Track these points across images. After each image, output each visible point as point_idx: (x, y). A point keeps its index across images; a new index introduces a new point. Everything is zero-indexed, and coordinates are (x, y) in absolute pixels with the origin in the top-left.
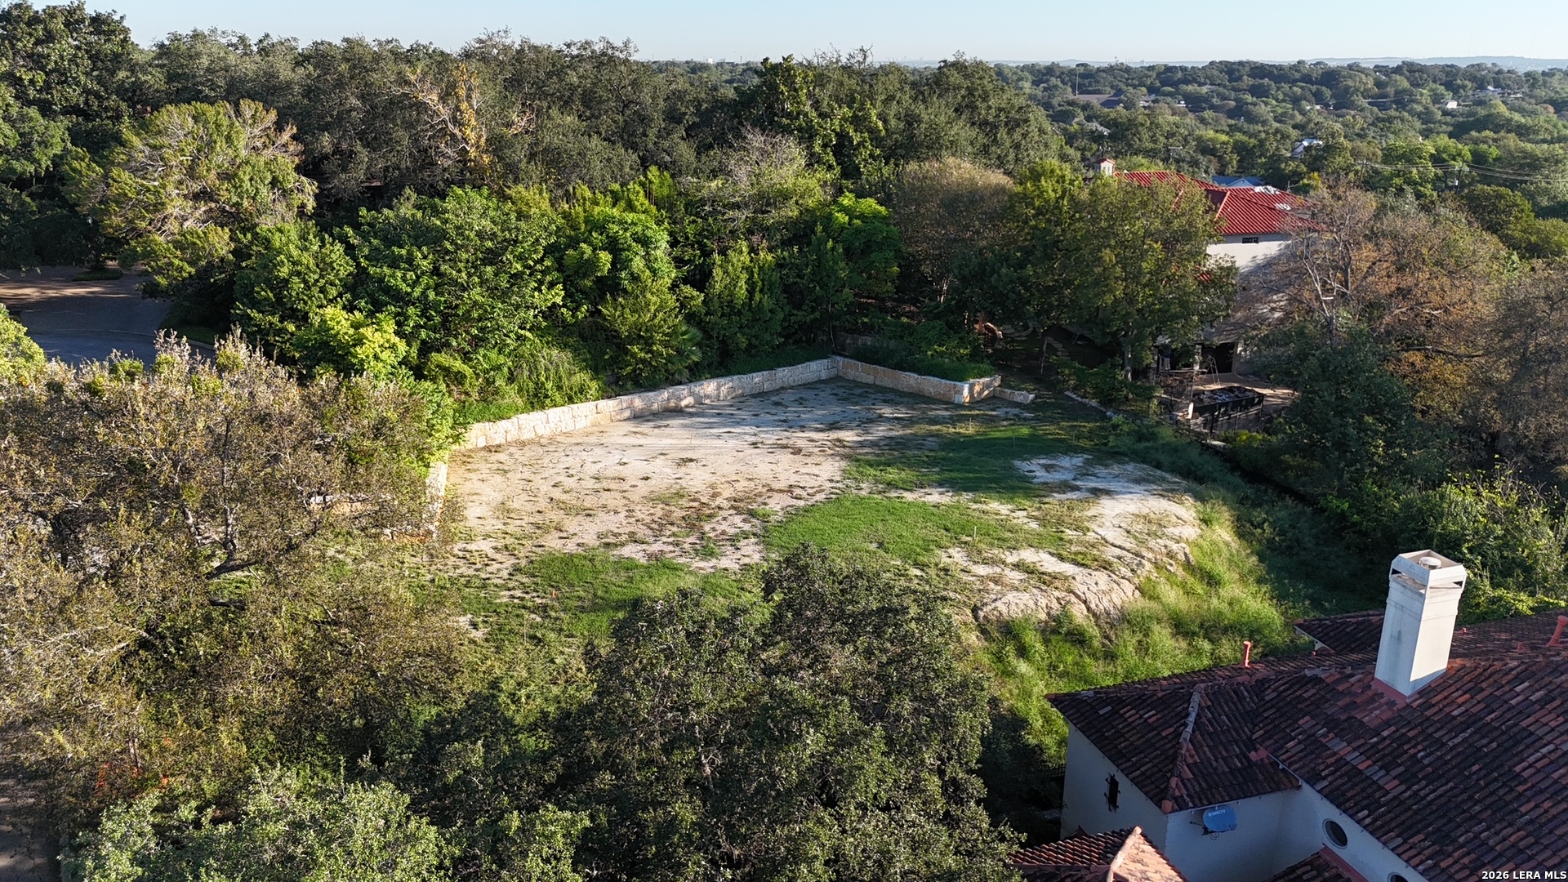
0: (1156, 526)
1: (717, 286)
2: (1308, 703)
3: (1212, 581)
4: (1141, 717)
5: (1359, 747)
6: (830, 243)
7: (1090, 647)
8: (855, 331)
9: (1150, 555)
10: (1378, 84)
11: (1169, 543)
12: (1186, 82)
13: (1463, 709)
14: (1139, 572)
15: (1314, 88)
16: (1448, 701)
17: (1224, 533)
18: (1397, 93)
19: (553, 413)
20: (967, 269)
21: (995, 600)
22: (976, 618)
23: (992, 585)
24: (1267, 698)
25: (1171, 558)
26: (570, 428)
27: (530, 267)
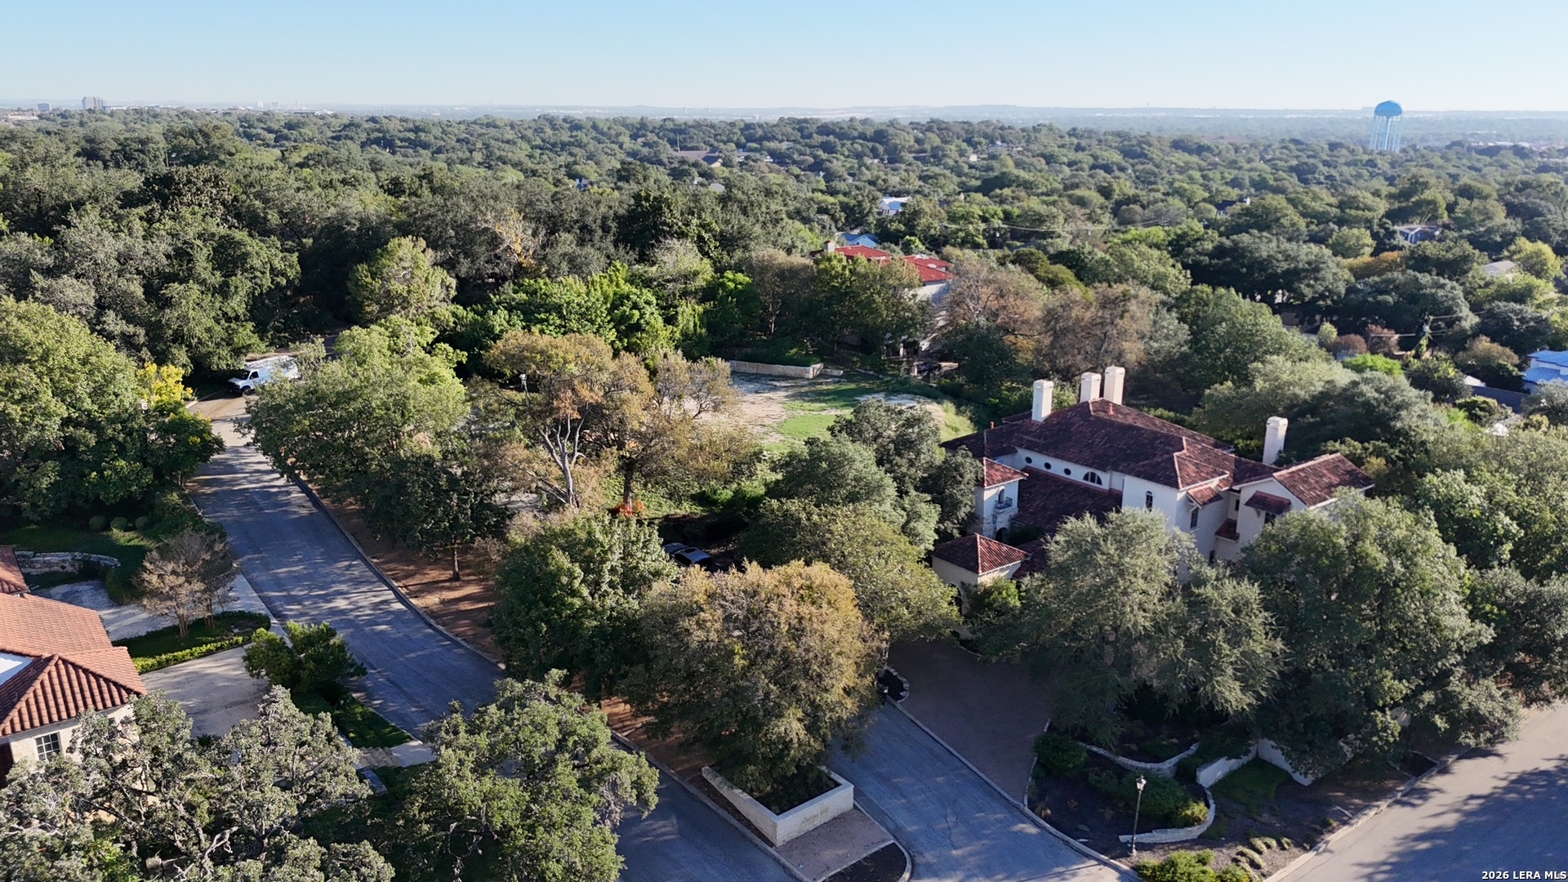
5: (1031, 436)
6: (729, 298)
10: (916, 138)
12: (769, 140)
15: (870, 144)
18: (933, 149)
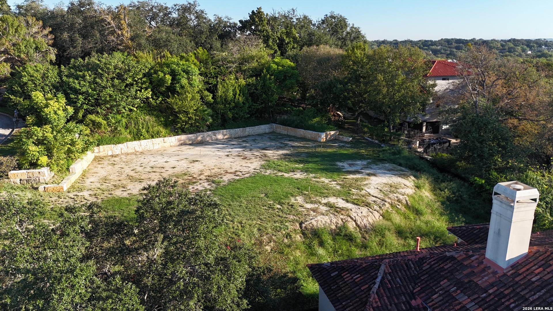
0: (394, 188)
1: (219, 92)
2: (447, 271)
3: (418, 212)
4: (352, 278)
5: (475, 299)
6: (268, 76)
7: (355, 242)
8: (280, 113)
9: (389, 201)
10: (502, 45)
11: (399, 195)
12: (432, 45)
13: (538, 277)
14: (383, 208)
16: (529, 271)
17: (427, 193)
18: (509, 48)
19: (143, 142)
20: (324, 86)
21: (312, 219)
22: (301, 227)
23: (312, 212)
24: (424, 269)
25: (399, 202)
26: (151, 148)
27: (135, 81)
